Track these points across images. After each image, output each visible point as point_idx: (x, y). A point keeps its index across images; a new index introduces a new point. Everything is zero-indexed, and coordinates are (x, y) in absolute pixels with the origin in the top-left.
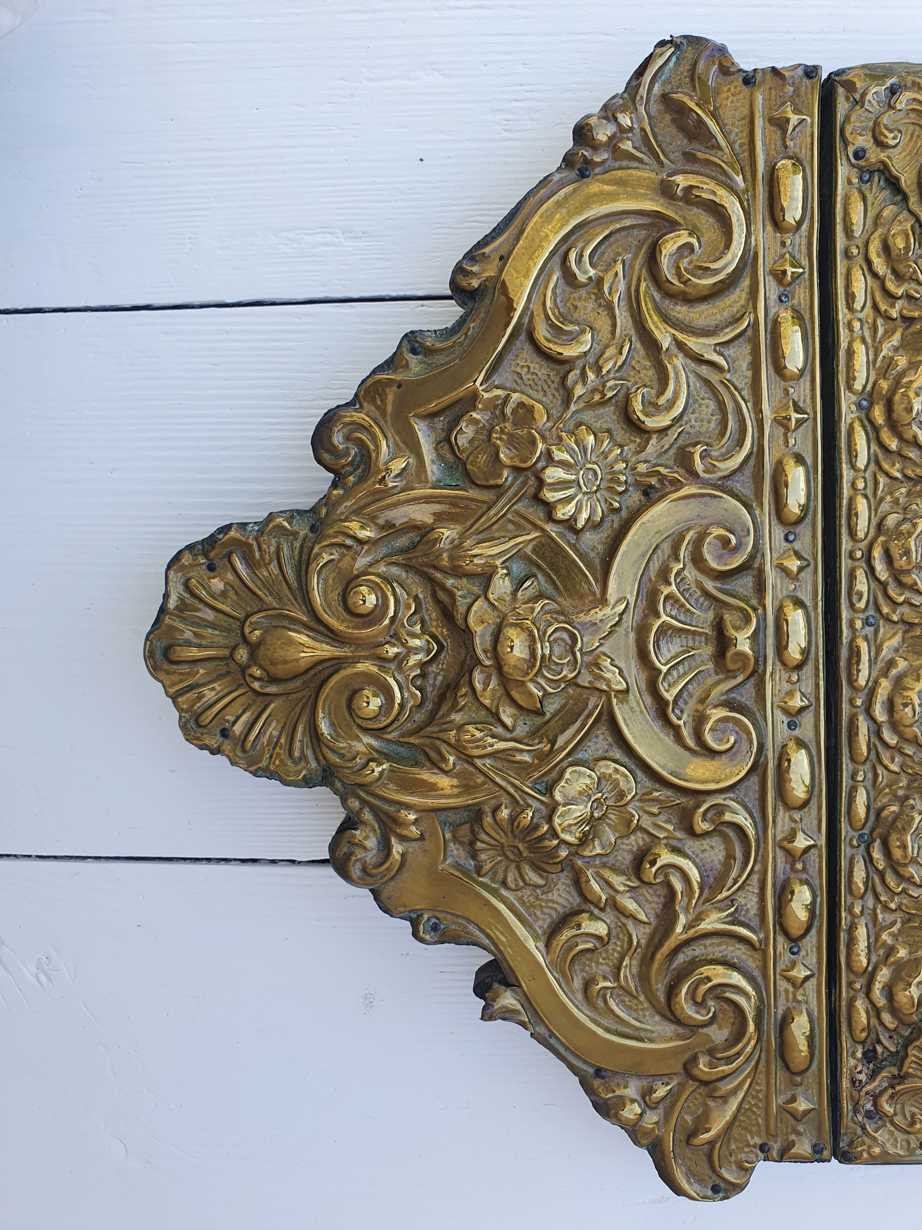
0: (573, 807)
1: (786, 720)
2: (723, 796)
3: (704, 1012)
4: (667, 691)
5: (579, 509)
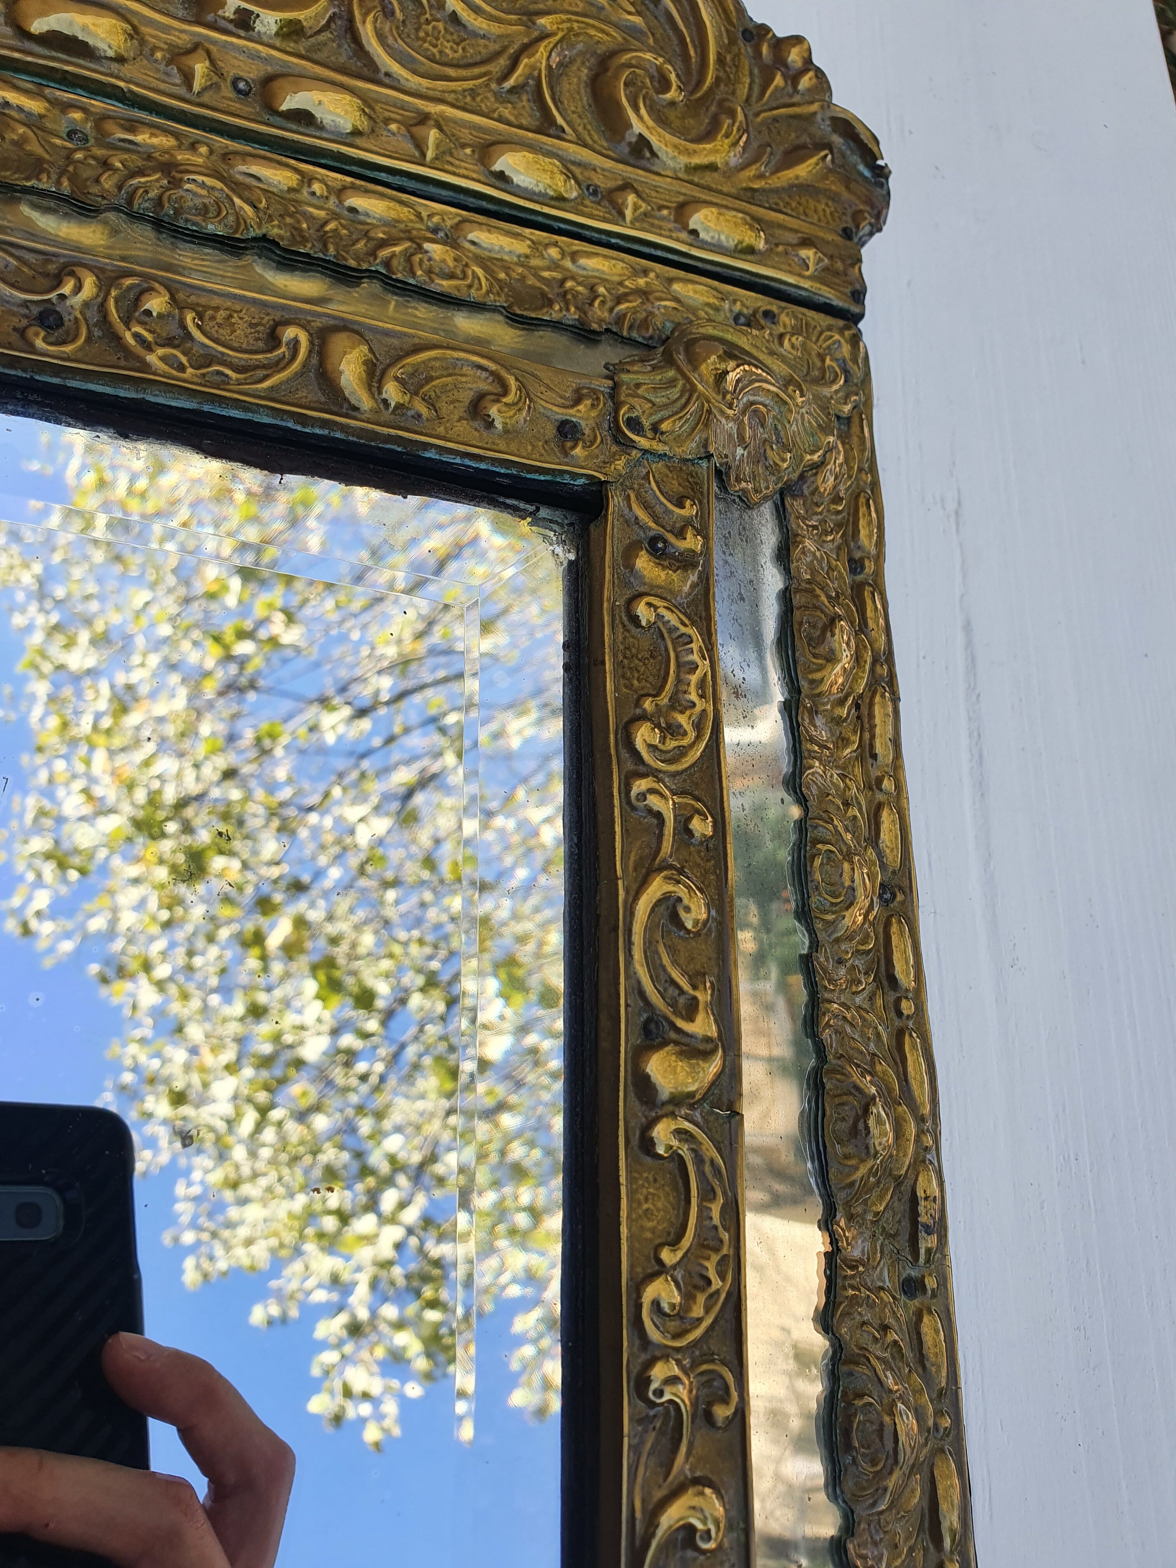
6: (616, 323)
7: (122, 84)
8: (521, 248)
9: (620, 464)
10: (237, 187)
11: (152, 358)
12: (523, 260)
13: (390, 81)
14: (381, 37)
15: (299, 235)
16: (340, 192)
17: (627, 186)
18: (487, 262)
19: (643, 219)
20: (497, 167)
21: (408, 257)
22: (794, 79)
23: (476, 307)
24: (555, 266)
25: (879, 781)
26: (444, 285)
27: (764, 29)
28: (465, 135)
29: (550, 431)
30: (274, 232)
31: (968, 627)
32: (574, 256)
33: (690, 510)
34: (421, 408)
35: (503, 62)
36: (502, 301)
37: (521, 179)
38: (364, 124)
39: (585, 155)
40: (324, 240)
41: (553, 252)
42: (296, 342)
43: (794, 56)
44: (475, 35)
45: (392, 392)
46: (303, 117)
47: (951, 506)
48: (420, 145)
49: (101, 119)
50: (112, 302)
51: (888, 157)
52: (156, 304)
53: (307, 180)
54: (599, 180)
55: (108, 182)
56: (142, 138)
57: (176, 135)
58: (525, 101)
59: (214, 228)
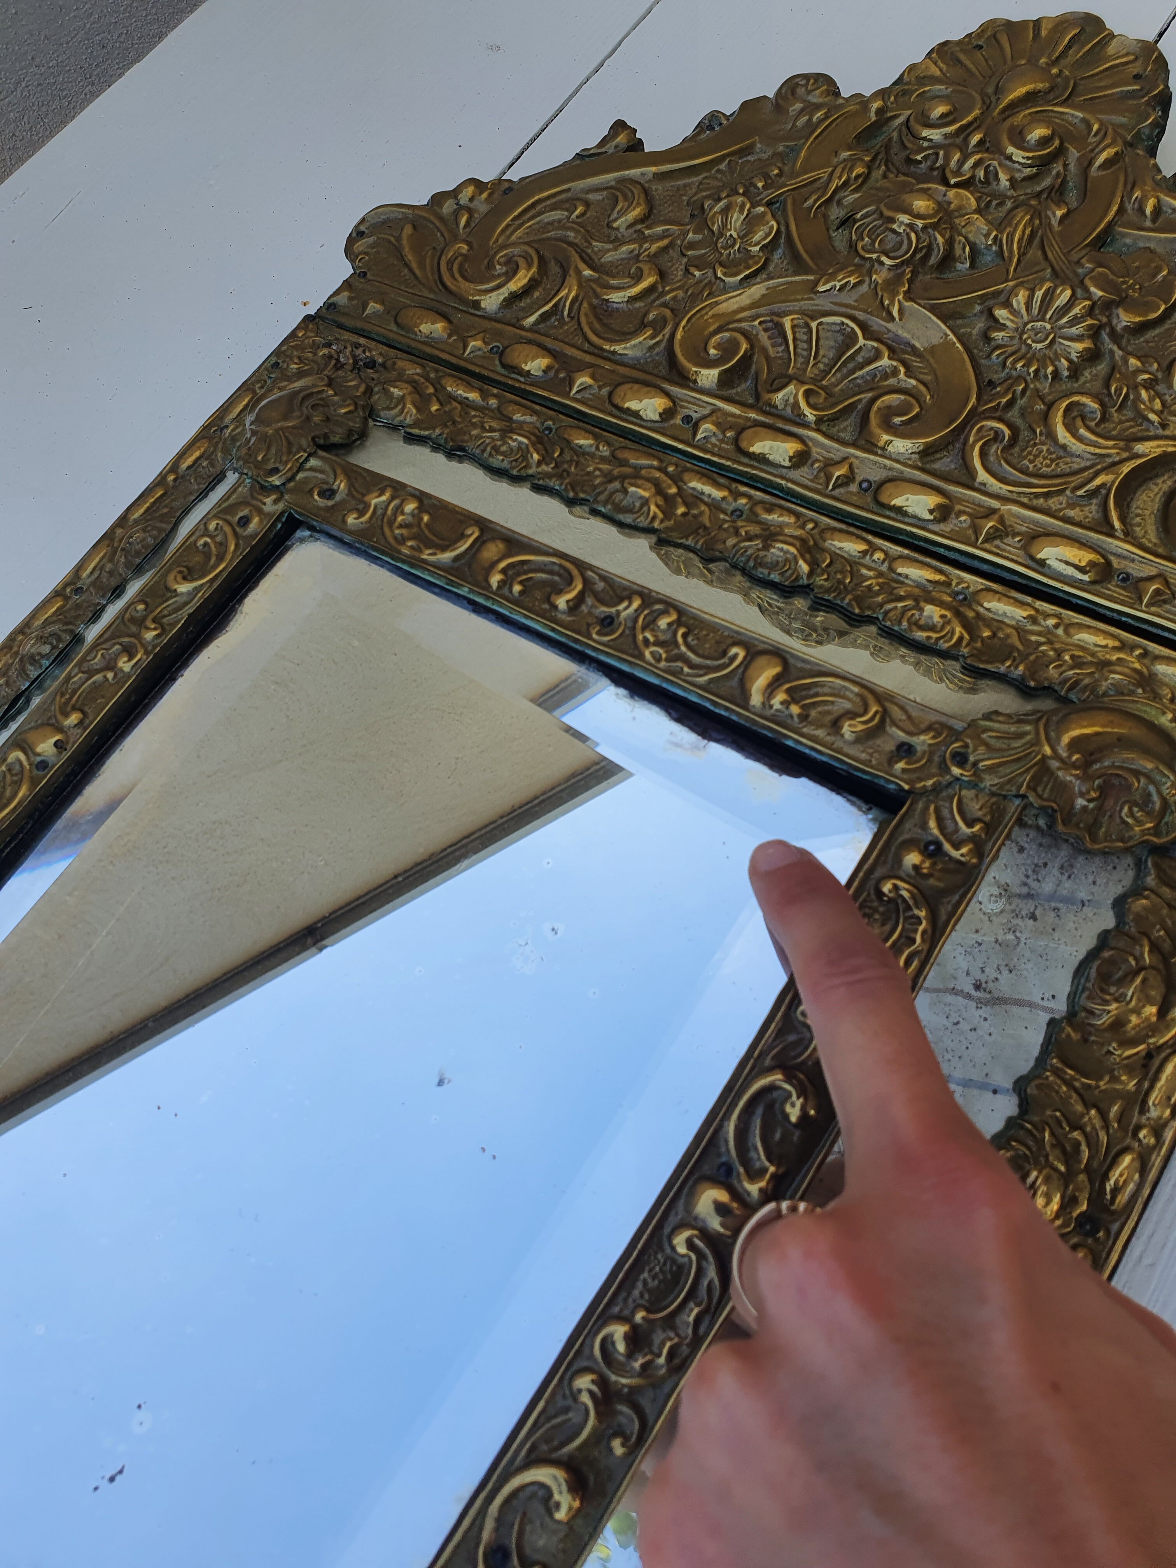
0: (743, 217)
1: (695, 416)
2: (667, 336)
3: (502, 260)
4: (792, 320)
5: (1015, 312)
6: (1060, 683)
7: (783, 482)
8: (1022, 614)
11: (646, 652)
12: (1017, 624)
13: (976, 486)
14: (984, 456)
16: (894, 560)
17: (1160, 577)
20: (1038, 553)
21: (905, 611)
24: (1045, 632)
26: (920, 635)
28: (1021, 527)
32: (1069, 627)
35: (1084, 474)
38: (938, 513)
39: (1124, 548)
41: (1053, 622)
42: (736, 656)
44: (1070, 456)
45: (781, 697)
48: (976, 531)
49: (755, 504)
50: (642, 617)
53: (873, 550)
54: (1132, 568)
56: (772, 516)
57: (798, 515)
58: (1091, 504)
59: (775, 577)
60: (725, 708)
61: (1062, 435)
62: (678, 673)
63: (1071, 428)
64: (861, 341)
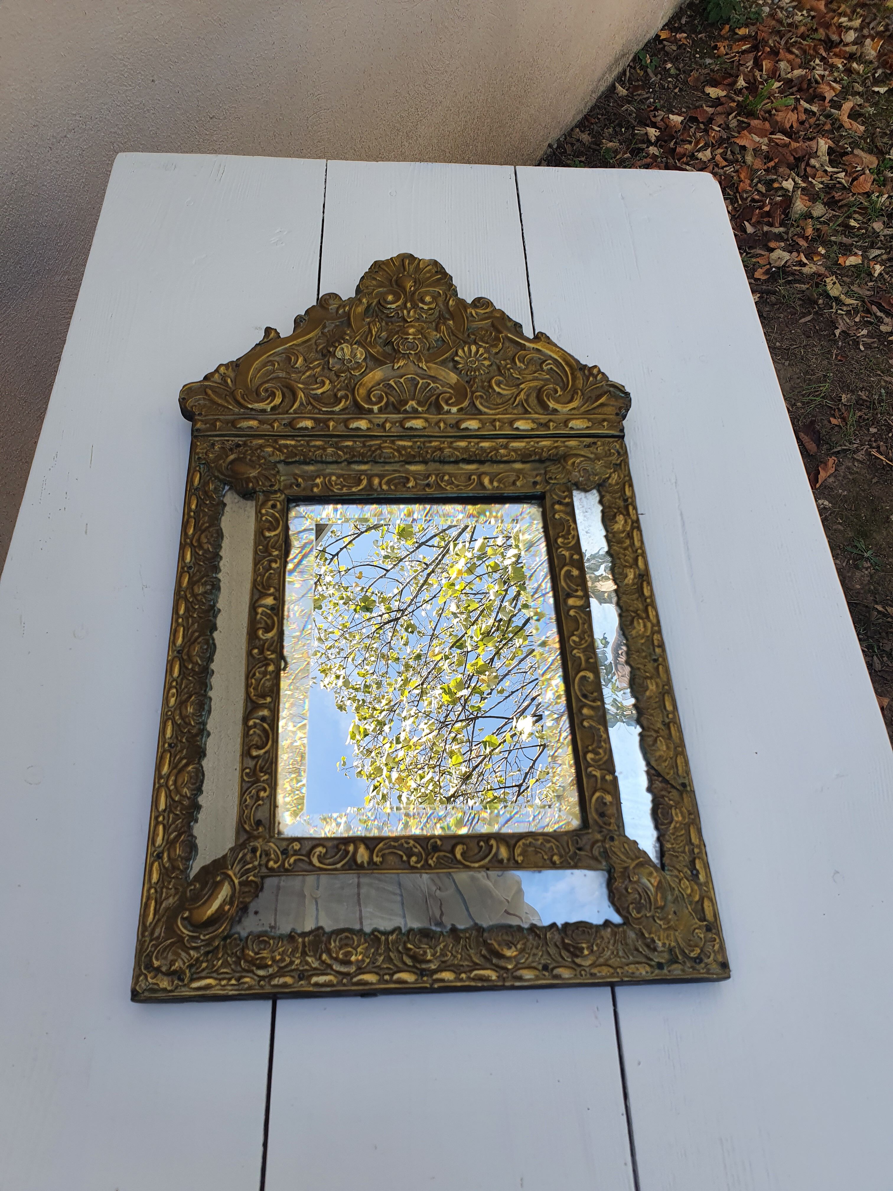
1: (381, 423)
4: (393, 382)
5: (461, 357)
6: (550, 456)
7: (426, 434)
8: (523, 444)
9: (548, 488)
10: (456, 449)
11: (448, 488)
12: (525, 448)
13: (485, 414)
14: (481, 404)
15: (471, 456)
16: (478, 443)
17: (550, 420)
18: (515, 450)
19: (556, 428)
20: (515, 426)
21: (495, 454)
22: (595, 377)
23: (514, 462)
24: (533, 446)
25: (637, 550)
26: (505, 459)
27: (586, 366)
28: (506, 421)
29: (531, 484)
30: (465, 456)
31: (681, 514)
32: (538, 442)
33: (566, 493)
34: (502, 485)
35: (513, 399)
36: (519, 459)
37: (521, 428)
38: (480, 425)
39: (537, 416)
40: (476, 455)
41: (532, 443)
42: (474, 479)
43: (595, 371)
44: (505, 395)
45: (495, 484)
46: (467, 429)
47: (673, 481)
48: (495, 427)
49: (424, 443)
50: (438, 480)
51: (628, 389)
52: (446, 478)
53: (470, 443)
54: (542, 421)
55: (429, 456)
56: (433, 444)
57: (440, 441)
58: (520, 407)
59: (452, 459)
60: (481, 493)
61: (497, 389)
62: (461, 489)
63: (499, 387)
64: (421, 381)
